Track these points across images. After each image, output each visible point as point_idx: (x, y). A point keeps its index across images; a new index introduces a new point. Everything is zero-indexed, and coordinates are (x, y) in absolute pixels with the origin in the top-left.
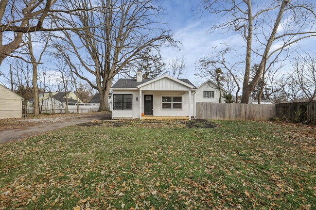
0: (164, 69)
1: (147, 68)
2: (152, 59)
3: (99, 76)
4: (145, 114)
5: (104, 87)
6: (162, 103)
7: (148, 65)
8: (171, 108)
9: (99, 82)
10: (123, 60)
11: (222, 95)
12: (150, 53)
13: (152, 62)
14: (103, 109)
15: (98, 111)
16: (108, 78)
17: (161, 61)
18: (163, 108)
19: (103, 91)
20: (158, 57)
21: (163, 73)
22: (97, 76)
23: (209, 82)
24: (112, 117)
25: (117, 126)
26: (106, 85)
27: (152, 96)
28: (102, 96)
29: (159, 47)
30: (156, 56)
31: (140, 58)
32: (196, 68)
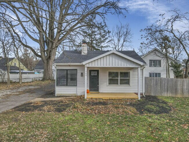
0: (109, 36)
1: (91, 36)
2: (96, 26)
3: (42, 44)
4: (90, 90)
5: (48, 55)
6: (108, 78)
7: (93, 32)
8: (118, 84)
9: (43, 50)
10: (68, 28)
11: (170, 65)
12: (94, 21)
13: (96, 29)
14: (47, 78)
15: (42, 80)
16: (52, 47)
17: (106, 29)
18: (109, 84)
19: (47, 60)
20: (103, 24)
21: (107, 40)
22: (41, 45)
23: (156, 50)
24: (55, 93)
25: (59, 110)
26: (50, 54)
27: (98, 71)
28: (46, 64)
29: (104, 15)
30: (100, 24)
31: (84, 26)
32: (142, 36)
